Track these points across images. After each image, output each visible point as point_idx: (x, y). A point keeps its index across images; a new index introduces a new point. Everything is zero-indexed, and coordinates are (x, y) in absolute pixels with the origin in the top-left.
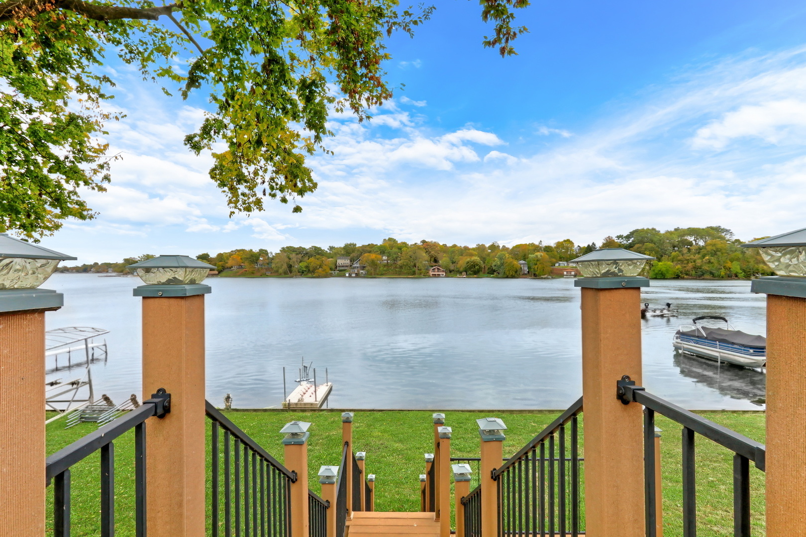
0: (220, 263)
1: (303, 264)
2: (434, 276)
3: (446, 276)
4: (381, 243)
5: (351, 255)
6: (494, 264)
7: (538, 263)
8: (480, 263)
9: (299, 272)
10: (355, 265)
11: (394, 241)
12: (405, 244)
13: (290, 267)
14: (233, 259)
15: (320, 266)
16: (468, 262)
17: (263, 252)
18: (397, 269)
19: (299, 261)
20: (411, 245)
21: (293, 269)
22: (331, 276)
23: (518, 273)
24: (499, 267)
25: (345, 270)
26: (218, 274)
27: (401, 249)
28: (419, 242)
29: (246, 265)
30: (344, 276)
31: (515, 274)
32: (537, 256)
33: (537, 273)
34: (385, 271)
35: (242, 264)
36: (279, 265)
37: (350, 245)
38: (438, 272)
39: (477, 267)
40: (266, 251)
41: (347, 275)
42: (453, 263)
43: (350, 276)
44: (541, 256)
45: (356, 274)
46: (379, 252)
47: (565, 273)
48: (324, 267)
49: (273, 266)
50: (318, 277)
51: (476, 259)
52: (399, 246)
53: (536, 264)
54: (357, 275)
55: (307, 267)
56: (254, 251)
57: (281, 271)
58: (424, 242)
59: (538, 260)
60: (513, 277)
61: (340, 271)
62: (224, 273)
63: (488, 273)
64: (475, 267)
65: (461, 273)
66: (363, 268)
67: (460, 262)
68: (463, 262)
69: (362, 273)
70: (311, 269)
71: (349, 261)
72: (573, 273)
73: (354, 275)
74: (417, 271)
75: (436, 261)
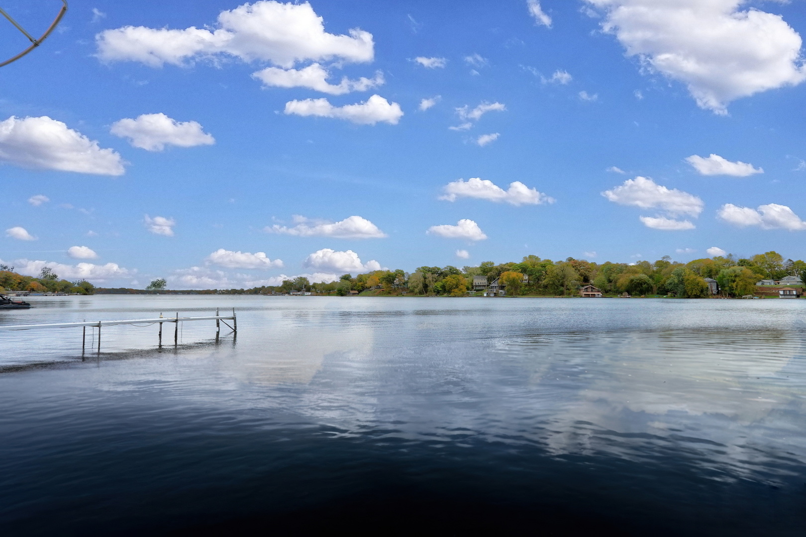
0: (360, 284)
1: (439, 285)
2: (588, 296)
3: (602, 297)
4: (521, 262)
5: (489, 274)
6: (669, 281)
7: (737, 279)
8: (649, 281)
9: (434, 292)
10: (493, 285)
11: (537, 258)
12: (549, 262)
13: (426, 286)
14: (372, 280)
15: (457, 286)
16: (632, 281)
17: (400, 273)
18: (540, 289)
19: (435, 280)
20: (556, 263)
21: (429, 288)
22: (468, 295)
23: (705, 292)
24: (676, 285)
25: (482, 290)
26: (358, 294)
27: (545, 267)
28: (564, 260)
29: (383, 285)
30: (482, 296)
31: (701, 293)
32: (735, 272)
33: (737, 293)
34: (527, 290)
35: (380, 285)
36: (415, 284)
37: (487, 263)
38: (592, 291)
39: (644, 286)
40: (402, 271)
41: (485, 295)
42: (610, 281)
43: (488, 296)
44: (741, 271)
45: (495, 293)
46: (520, 270)
47: (781, 292)
48: (461, 287)
49: (409, 285)
50: (455, 296)
51: (644, 277)
52: (543, 263)
53: (734, 281)
54: (496, 295)
55: (443, 287)
56: (391, 271)
57: (417, 290)
58: (570, 259)
59: (736, 276)
60: (697, 297)
61: (477, 291)
62: (363, 293)
63: (658, 294)
64: (641, 284)
65: (621, 293)
66: (502, 287)
67: (621, 280)
68: (623, 280)
69: (501, 293)
70: (447, 288)
71: (486, 280)
72: (795, 293)
73: (492, 295)
74: (566, 291)
75: (586, 280)
